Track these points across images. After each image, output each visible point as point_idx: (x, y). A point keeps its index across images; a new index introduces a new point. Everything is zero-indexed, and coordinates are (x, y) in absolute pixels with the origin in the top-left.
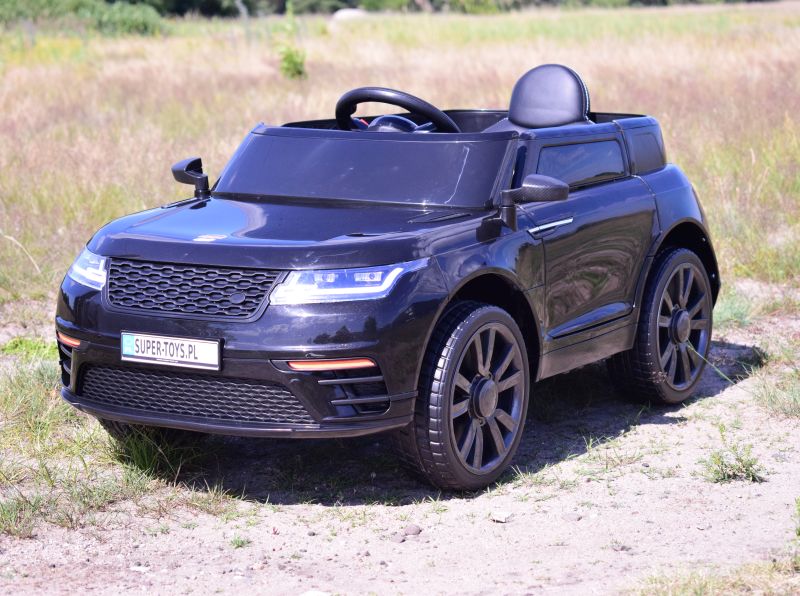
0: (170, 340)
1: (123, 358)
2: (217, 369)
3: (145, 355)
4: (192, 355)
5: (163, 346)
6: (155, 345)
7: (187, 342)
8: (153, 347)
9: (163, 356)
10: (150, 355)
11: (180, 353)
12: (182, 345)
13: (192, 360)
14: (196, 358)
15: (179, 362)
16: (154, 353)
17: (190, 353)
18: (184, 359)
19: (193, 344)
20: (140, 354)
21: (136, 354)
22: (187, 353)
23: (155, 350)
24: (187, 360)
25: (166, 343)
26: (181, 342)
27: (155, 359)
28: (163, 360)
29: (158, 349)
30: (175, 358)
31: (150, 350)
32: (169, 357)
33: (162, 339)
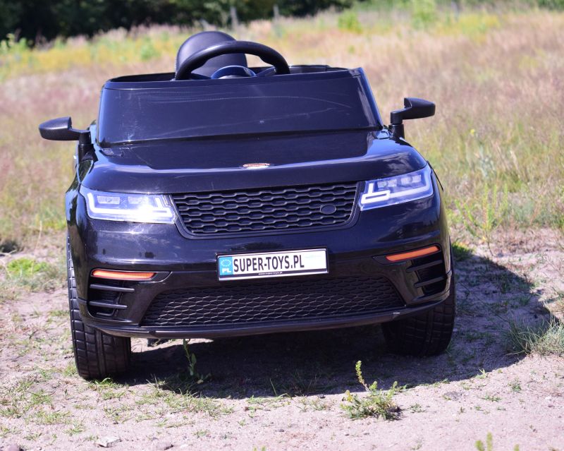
0: (272, 255)
1: (220, 279)
2: (326, 272)
3: (246, 272)
4: (298, 265)
5: (265, 261)
6: (256, 261)
7: (291, 255)
8: (254, 264)
9: (266, 269)
10: (251, 271)
11: (284, 264)
12: (287, 257)
13: (298, 268)
14: (302, 266)
15: (284, 273)
16: (255, 269)
17: (295, 262)
18: (290, 269)
19: (298, 254)
20: (240, 272)
21: (235, 273)
22: (292, 263)
23: (256, 267)
24: (293, 269)
25: (268, 258)
26: (285, 255)
27: (257, 274)
28: (266, 274)
29: (260, 264)
30: (279, 269)
31: (251, 268)
32: (272, 270)
33: (264, 256)
